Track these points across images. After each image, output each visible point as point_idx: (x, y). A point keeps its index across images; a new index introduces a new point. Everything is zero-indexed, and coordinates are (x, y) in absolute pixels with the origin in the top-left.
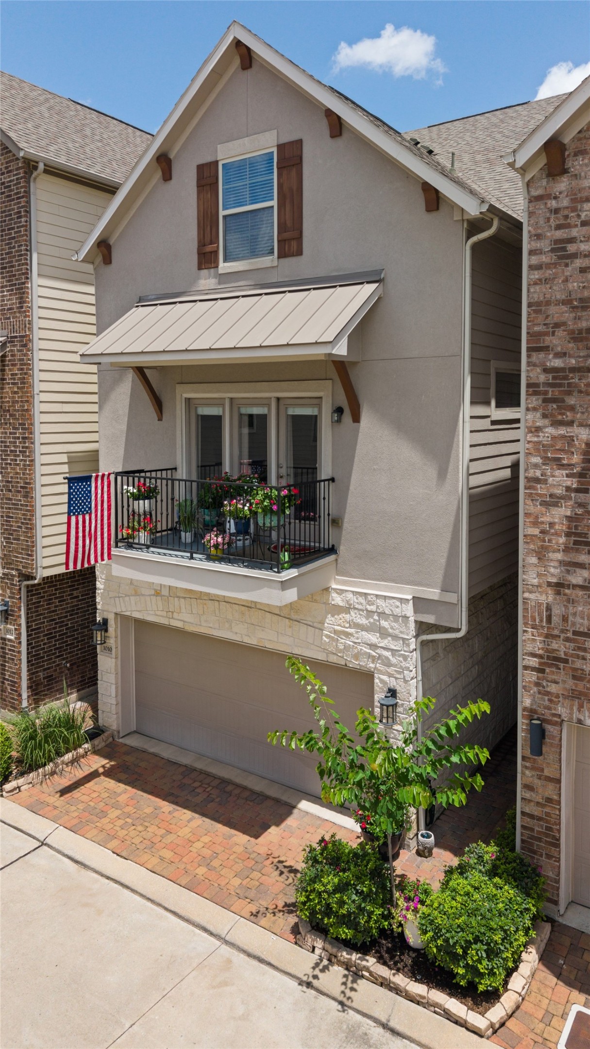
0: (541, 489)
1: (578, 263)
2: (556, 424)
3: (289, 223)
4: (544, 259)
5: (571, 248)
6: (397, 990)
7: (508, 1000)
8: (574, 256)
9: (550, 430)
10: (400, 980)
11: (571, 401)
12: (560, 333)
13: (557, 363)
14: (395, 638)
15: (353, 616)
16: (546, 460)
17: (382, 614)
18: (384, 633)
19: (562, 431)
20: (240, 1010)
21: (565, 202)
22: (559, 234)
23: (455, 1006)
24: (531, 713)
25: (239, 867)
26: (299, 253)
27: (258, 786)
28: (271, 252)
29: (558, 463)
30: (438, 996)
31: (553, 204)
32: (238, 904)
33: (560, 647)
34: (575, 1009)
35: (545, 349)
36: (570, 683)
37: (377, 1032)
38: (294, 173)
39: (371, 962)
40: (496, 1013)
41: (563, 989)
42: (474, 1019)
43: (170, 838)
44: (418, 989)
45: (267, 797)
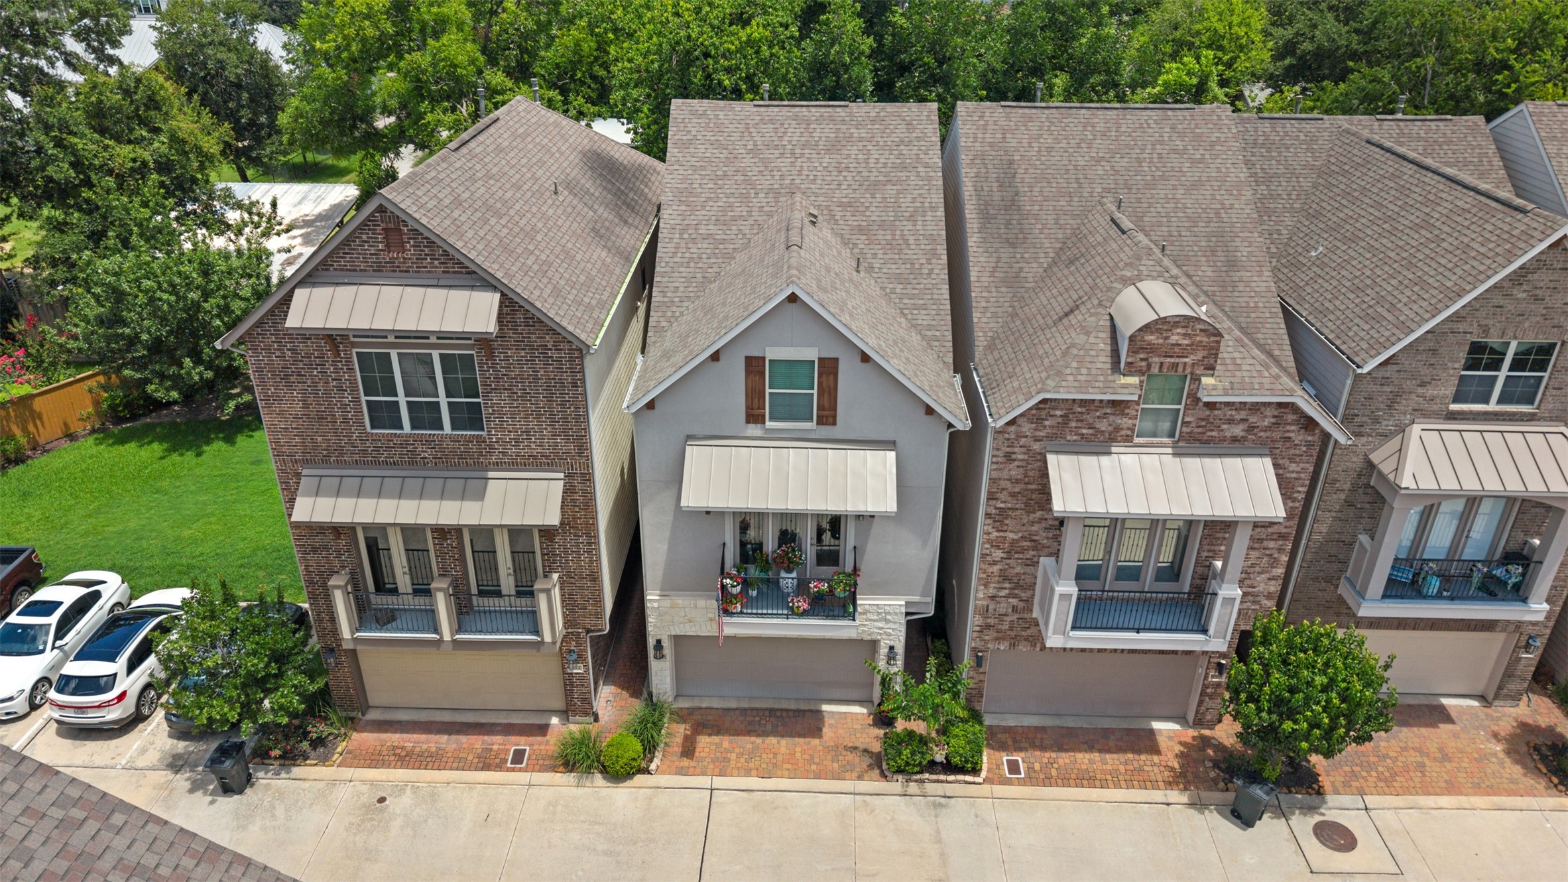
0: (988, 558)
1: (1016, 463)
2: (998, 531)
3: (827, 405)
4: (1000, 460)
5: (1014, 456)
6: (942, 782)
7: (985, 767)
8: (1014, 460)
9: (996, 534)
10: (942, 777)
11: (1007, 522)
12: (1005, 493)
13: (1002, 505)
14: (895, 623)
15: (870, 616)
16: (992, 546)
17: (889, 613)
18: (887, 621)
19: (1001, 534)
20: (889, 818)
21: (1013, 436)
22: (1008, 450)
23: (968, 778)
24: (974, 649)
25: (829, 757)
26: (834, 423)
27: (793, 706)
28: (811, 419)
29: (998, 547)
30: (960, 777)
31: (1007, 436)
32: (848, 775)
33: (991, 621)
34: (1005, 758)
35: (997, 499)
36: (995, 634)
37: (943, 800)
38: (831, 377)
39: (927, 776)
40: (984, 774)
41: (997, 754)
42: (977, 780)
43: (780, 757)
44: (951, 778)
45: (804, 711)
